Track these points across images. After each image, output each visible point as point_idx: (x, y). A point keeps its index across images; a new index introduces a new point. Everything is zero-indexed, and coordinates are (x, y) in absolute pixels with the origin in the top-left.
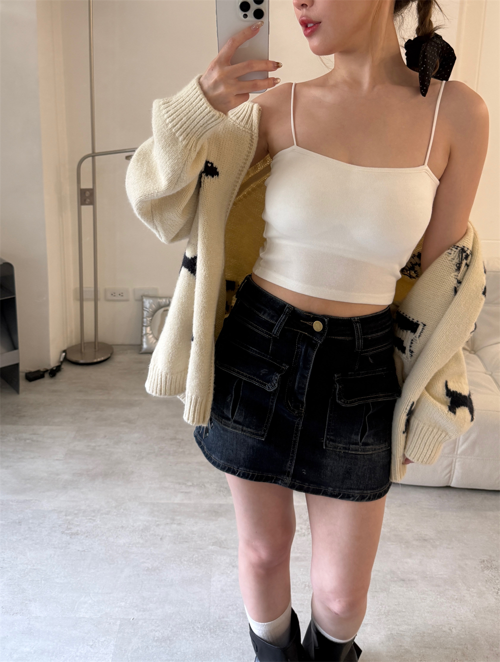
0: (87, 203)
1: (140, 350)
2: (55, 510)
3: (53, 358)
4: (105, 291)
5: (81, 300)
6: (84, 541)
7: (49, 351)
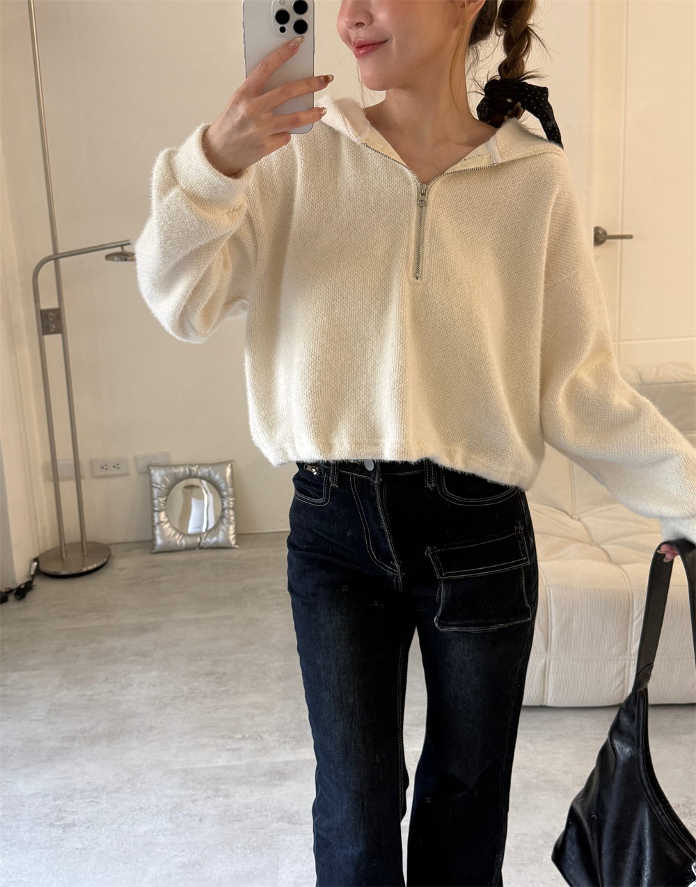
0: (52, 330)
1: (153, 549)
2: (37, 793)
3: (20, 572)
4: (92, 463)
5: (56, 480)
6: (84, 834)
7: (11, 562)
